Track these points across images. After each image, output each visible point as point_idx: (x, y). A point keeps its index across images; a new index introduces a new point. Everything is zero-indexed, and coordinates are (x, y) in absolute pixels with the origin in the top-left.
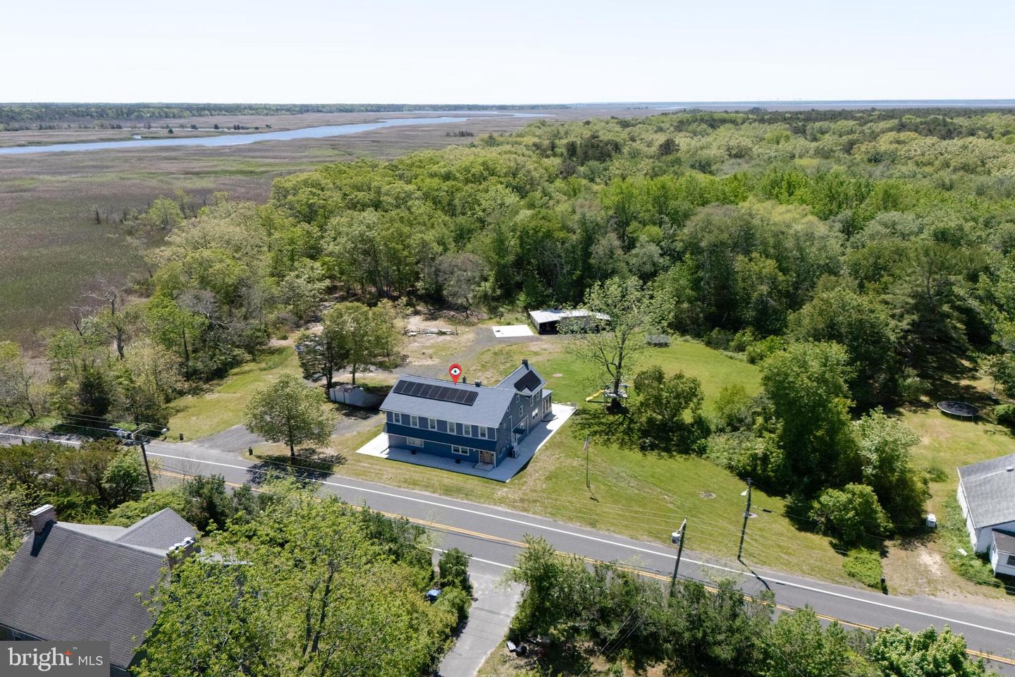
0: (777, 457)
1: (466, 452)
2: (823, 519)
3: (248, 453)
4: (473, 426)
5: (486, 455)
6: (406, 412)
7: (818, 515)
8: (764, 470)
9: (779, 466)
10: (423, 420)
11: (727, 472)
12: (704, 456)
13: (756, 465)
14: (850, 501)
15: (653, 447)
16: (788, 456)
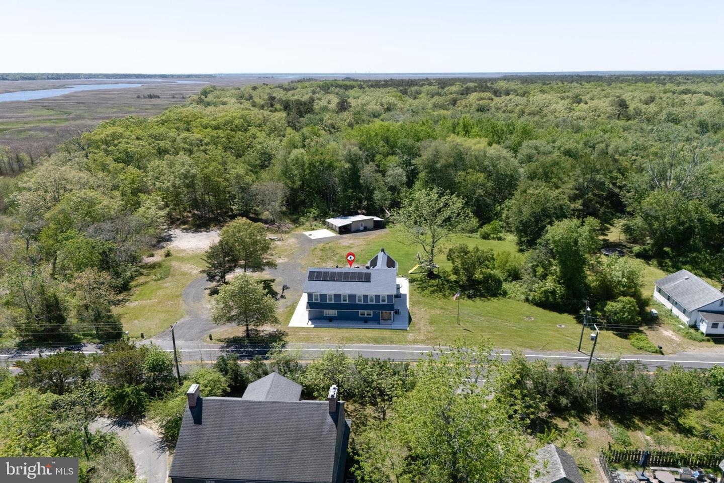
0: (560, 290)
1: (371, 315)
2: (605, 321)
3: (208, 339)
4: (376, 296)
5: (385, 314)
6: (323, 292)
7: (602, 319)
8: (555, 298)
9: (563, 295)
10: (337, 297)
11: (527, 304)
12: (507, 297)
13: (548, 297)
14: (624, 307)
15: (475, 296)
16: (567, 288)
